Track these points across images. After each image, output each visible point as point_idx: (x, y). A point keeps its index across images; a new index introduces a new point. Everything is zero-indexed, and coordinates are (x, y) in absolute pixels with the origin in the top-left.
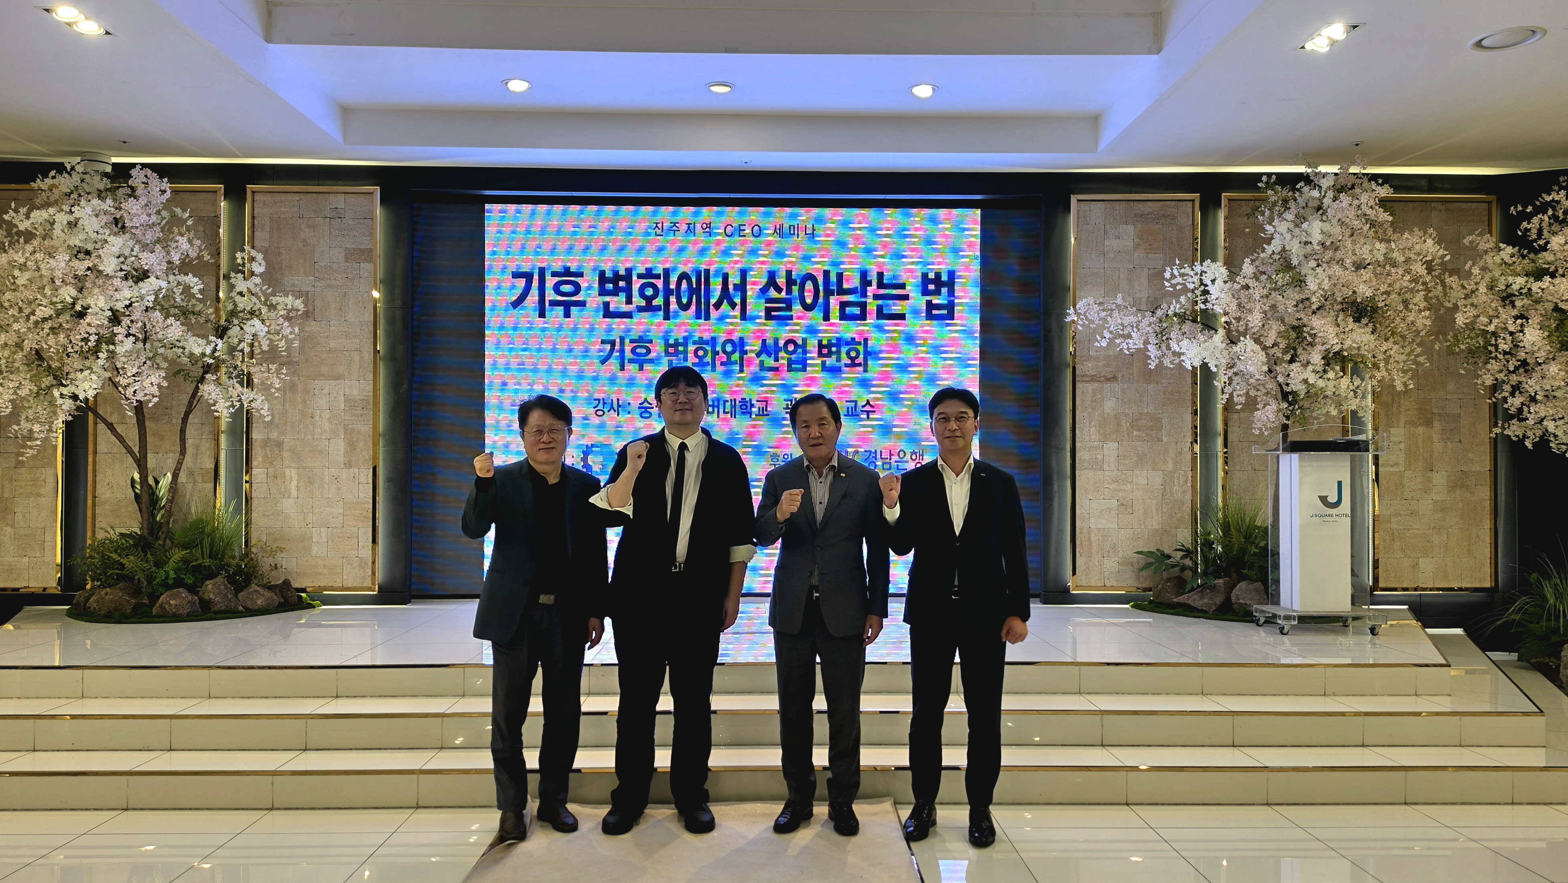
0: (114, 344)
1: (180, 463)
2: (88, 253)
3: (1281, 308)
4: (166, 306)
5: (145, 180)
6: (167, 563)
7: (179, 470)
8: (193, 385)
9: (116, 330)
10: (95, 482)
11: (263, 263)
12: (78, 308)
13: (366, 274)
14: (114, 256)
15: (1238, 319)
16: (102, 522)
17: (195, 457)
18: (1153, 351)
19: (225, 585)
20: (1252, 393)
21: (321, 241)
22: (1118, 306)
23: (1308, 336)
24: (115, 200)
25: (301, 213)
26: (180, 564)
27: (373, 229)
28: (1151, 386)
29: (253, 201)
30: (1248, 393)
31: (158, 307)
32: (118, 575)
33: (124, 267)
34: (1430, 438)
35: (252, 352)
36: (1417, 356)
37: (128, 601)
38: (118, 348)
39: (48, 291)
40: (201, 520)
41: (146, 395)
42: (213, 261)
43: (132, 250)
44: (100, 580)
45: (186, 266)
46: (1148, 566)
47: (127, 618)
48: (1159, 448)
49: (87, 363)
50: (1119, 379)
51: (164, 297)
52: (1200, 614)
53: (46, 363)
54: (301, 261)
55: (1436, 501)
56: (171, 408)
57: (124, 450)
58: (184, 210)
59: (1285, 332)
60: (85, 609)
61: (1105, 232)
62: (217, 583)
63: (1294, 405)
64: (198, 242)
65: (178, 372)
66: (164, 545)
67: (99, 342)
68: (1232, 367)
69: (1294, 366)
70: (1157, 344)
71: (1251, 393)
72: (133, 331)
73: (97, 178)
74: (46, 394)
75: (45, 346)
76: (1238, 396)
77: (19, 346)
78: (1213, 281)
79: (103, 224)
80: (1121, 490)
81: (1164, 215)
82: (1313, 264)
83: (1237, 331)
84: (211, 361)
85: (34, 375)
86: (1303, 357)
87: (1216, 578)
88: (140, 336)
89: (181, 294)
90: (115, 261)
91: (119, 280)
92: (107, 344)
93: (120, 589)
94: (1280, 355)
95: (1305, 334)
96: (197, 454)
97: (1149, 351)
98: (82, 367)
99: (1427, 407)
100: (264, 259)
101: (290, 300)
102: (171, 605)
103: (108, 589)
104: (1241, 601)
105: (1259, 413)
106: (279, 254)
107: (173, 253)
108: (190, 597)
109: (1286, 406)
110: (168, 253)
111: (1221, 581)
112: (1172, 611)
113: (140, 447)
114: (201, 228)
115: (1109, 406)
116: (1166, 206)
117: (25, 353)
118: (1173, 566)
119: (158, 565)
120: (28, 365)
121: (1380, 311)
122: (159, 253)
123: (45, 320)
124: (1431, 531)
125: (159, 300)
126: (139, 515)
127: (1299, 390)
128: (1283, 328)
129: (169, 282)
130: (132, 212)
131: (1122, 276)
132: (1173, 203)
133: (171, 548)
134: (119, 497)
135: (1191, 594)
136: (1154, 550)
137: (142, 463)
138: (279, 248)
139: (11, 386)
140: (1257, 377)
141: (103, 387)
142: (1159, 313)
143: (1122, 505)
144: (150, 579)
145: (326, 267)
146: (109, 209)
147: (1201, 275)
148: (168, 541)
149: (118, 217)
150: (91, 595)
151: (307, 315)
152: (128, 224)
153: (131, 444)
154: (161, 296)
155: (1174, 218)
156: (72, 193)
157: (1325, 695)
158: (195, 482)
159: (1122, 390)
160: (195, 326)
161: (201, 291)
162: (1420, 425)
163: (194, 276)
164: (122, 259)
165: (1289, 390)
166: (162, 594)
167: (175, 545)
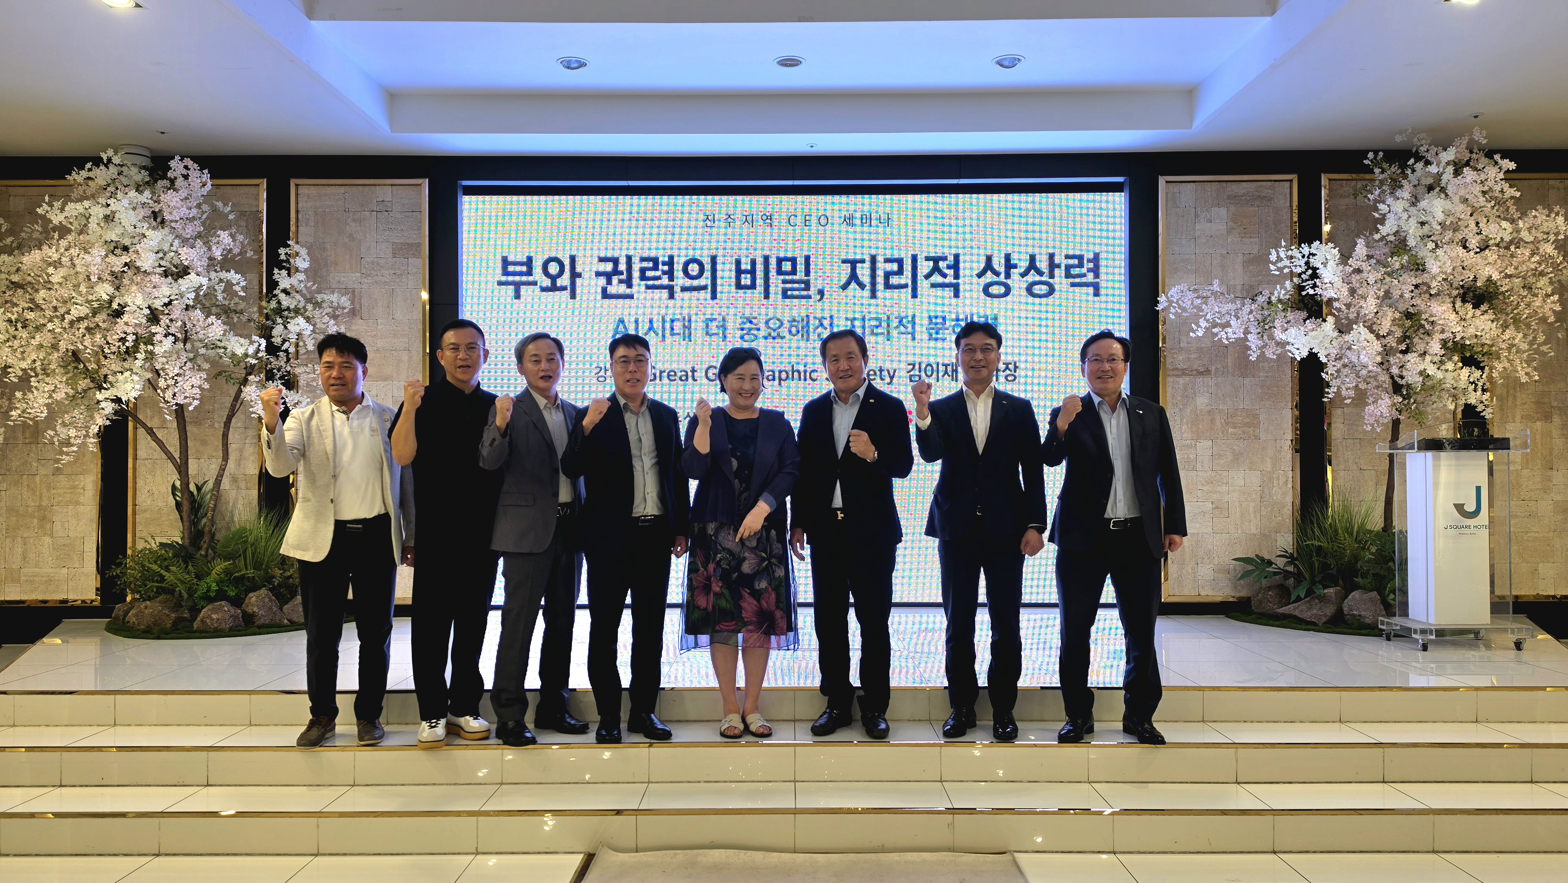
0: (153, 344)
1: (222, 469)
2: (126, 249)
3: (1396, 294)
4: (207, 305)
5: (185, 172)
6: (209, 574)
7: (222, 476)
8: (236, 387)
9: (154, 329)
10: (135, 490)
11: (308, 258)
12: (115, 306)
13: (415, 270)
14: (152, 251)
15: (1348, 306)
16: (142, 531)
17: (239, 462)
18: (1253, 341)
19: (270, 598)
20: (1362, 386)
21: (368, 236)
22: (1214, 293)
23: (1426, 324)
24: (153, 193)
25: (347, 206)
26: (222, 576)
27: (421, 222)
28: (1247, 380)
29: (297, 195)
30: (1357, 386)
31: (199, 306)
32: (158, 588)
33: (163, 263)
34: (1549, 434)
35: (297, 351)
36: (1539, 345)
37: (168, 616)
38: (156, 348)
39: (83, 289)
40: (245, 529)
41: (186, 398)
42: (256, 257)
43: (172, 245)
44: (140, 592)
45: (227, 262)
46: (1245, 575)
47: (167, 634)
48: (1257, 446)
49: (126, 365)
50: (1213, 373)
51: (205, 295)
52: (1309, 627)
53: (82, 365)
54: (347, 257)
55: (1557, 502)
56: (213, 411)
57: (164, 456)
58: (225, 204)
59: (1400, 320)
60: (124, 623)
61: (1196, 216)
62: (261, 595)
63: (1409, 399)
64: (240, 238)
65: (220, 374)
66: (206, 556)
67: (137, 341)
68: (1340, 358)
69: (1409, 356)
70: (1259, 333)
71: (1360, 386)
72: (172, 330)
73: (134, 170)
74: (82, 397)
75: (81, 347)
76: (1347, 389)
77: (55, 347)
78: (1325, 264)
79: (141, 217)
80: (1216, 492)
81: (1259, 197)
82: (1431, 245)
83: (1347, 318)
84: (254, 361)
85: (70, 378)
86: (1420, 347)
87: (1325, 587)
88: (179, 335)
89: (223, 292)
90: (153, 256)
91: (157, 276)
92: (145, 344)
93: (160, 602)
94: (1394, 345)
95: (1423, 322)
96: (240, 459)
97: (1249, 341)
98: (120, 369)
99: (1547, 400)
100: (308, 254)
101: (334, 298)
102: (212, 619)
103: (148, 602)
104: (1355, 612)
105: (1372, 408)
106: (325, 250)
107: (214, 248)
108: (232, 611)
109: (1401, 400)
110: (210, 249)
111: (1331, 590)
112: (1277, 623)
113: (180, 453)
114: (243, 224)
115: (1202, 401)
116: (1262, 186)
117: (61, 354)
118: (1275, 574)
119: (199, 577)
120: (65, 367)
121: (1501, 297)
122: (200, 248)
123: (80, 319)
124: (1551, 534)
125: (200, 298)
126: (181, 524)
127: (1416, 382)
128: (1397, 315)
129: (210, 279)
130: (172, 204)
131: (1215, 262)
132: (1269, 183)
133: (213, 559)
134: (160, 504)
135: (1297, 604)
136: (1253, 556)
137: (183, 469)
138: (323, 243)
139: (46, 389)
140: (1371, 368)
141: (143, 390)
142: (1261, 299)
143: (1217, 508)
144: (191, 592)
145: (373, 262)
146: (147, 201)
147: (1308, 257)
148: (210, 551)
149: (157, 210)
150: (131, 608)
151: (353, 313)
152: (167, 217)
153: (172, 450)
154: (201, 293)
155: (1270, 199)
156: (109, 185)
157: (1477, 721)
158: (238, 488)
159: (1216, 384)
160: (238, 325)
161: (244, 289)
162: (1538, 419)
163: (236, 273)
164: (161, 255)
165: (1403, 382)
166: (203, 608)
167: (217, 555)
